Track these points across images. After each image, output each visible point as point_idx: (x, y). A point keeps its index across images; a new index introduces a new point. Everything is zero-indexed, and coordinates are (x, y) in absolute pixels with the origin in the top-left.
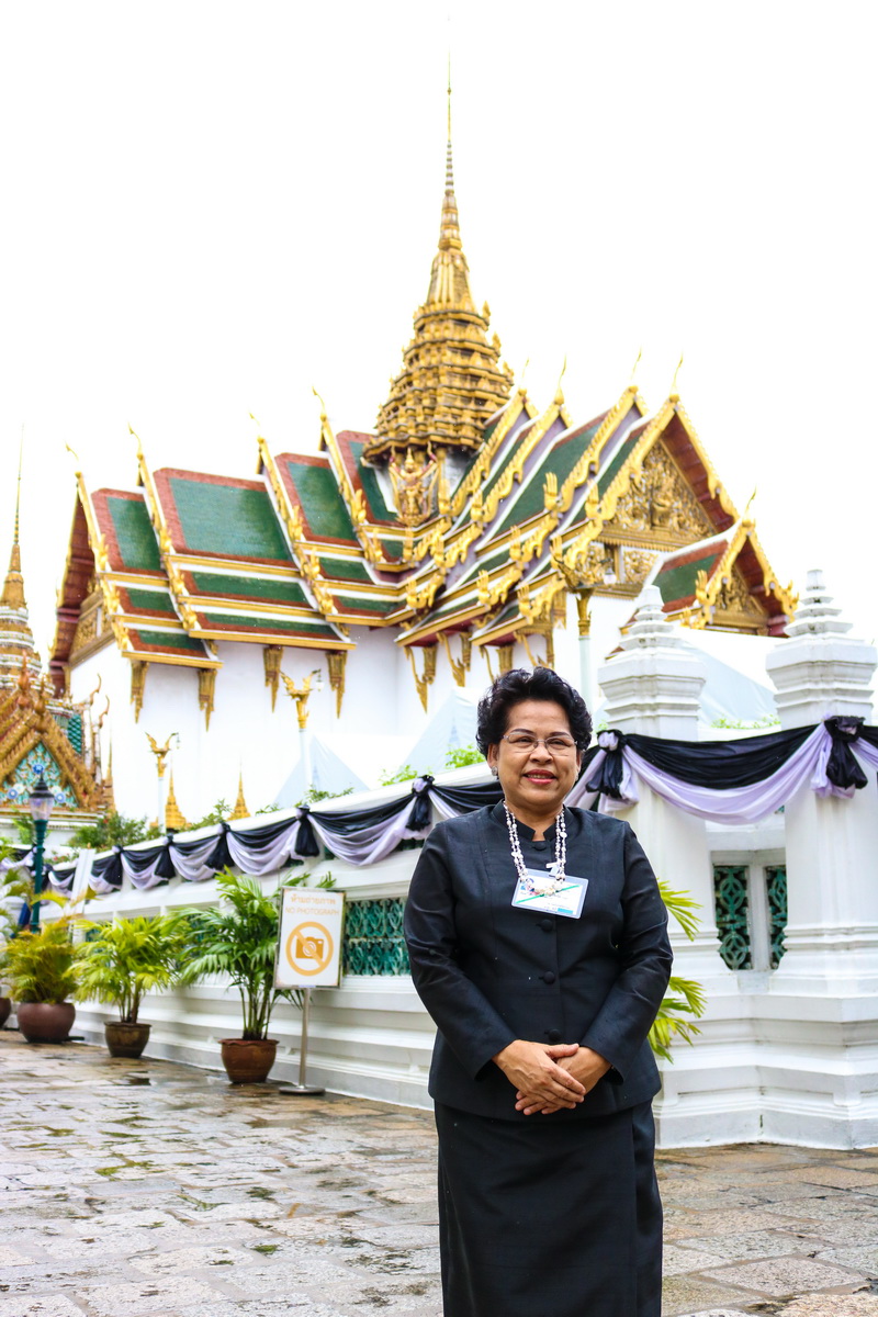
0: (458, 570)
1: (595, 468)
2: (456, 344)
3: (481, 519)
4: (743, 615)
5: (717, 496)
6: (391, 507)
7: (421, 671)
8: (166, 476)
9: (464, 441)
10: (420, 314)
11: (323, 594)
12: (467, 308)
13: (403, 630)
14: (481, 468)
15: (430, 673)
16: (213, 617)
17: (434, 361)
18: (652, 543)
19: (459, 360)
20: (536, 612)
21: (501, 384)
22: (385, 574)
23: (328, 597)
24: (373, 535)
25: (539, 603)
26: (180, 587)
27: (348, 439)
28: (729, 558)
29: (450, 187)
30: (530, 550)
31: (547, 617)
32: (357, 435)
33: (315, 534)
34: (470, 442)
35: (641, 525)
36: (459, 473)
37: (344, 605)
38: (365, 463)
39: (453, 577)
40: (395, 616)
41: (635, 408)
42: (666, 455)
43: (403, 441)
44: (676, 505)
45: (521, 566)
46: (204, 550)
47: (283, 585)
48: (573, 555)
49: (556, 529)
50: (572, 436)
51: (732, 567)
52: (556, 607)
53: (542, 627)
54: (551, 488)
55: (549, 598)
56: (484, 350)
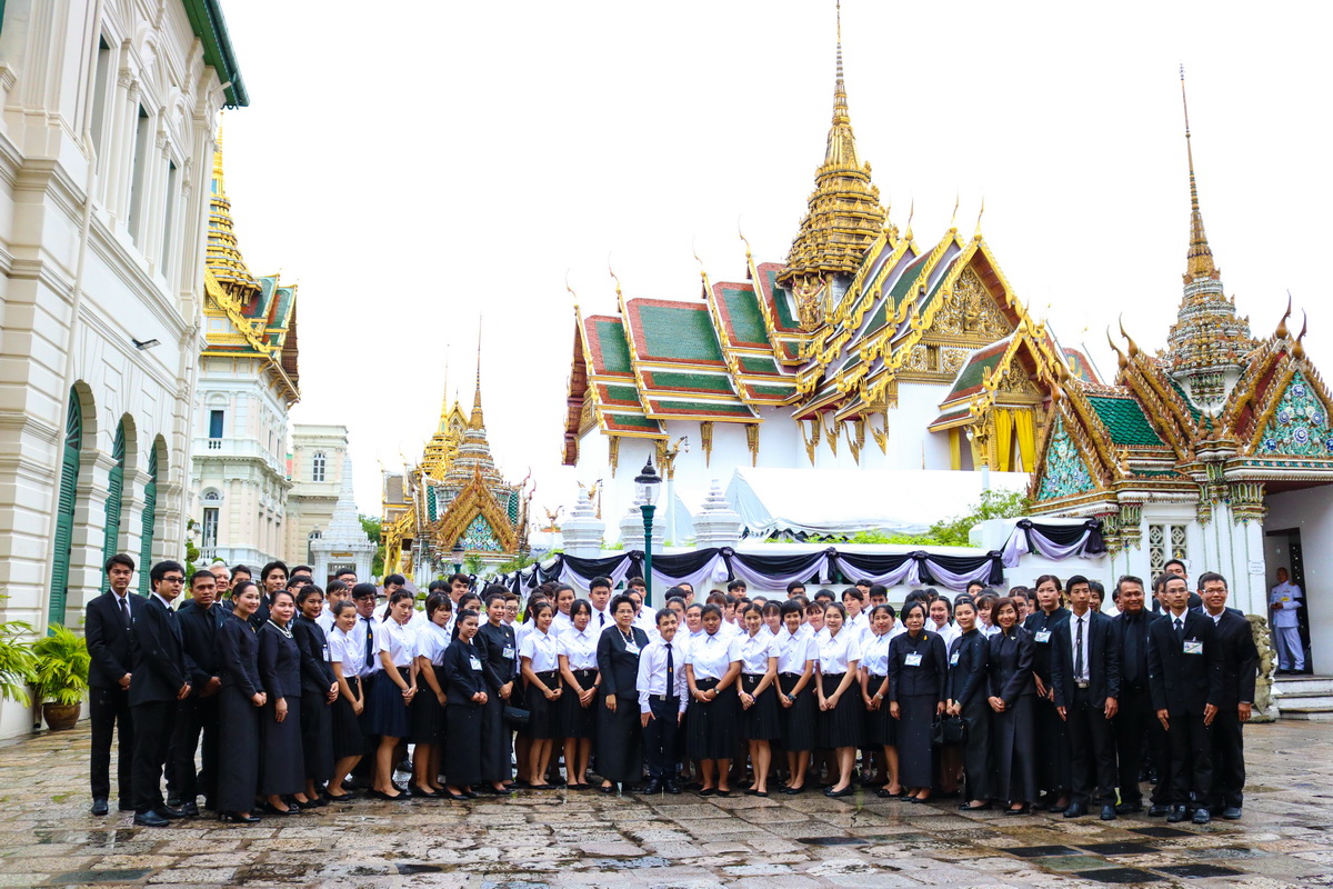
0: (834, 365)
1: (924, 290)
2: (844, 195)
3: (851, 327)
4: (1023, 395)
5: (1013, 306)
6: (795, 318)
7: (809, 436)
8: (637, 305)
9: (844, 268)
10: (819, 173)
11: (741, 382)
12: (852, 167)
13: (796, 408)
14: (855, 288)
15: (816, 437)
16: (664, 403)
17: (827, 209)
18: (963, 343)
19: (845, 207)
20: (873, 397)
21: (877, 222)
22: (787, 368)
23: (743, 386)
24: (778, 339)
25: (875, 391)
26: (642, 384)
27: (765, 269)
28: (1010, 354)
29: (840, 78)
30: (875, 352)
31: (884, 400)
32: (773, 266)
33: (740, 340)
34: (850, 269)
35: (957, 330)
36: (842, 291)
37: (756, 392)
38: (778, 286)
39: (830, 369)
40: (792, 399)
41: (954, 242)
42: (975, 277)
43: (802, 270)
44: (983, 314)
45: (868, 364)
46: (661, 356)
47: (716, 377)
48: (899, 357)
49: (894, 335)
50: (915, 264)
51: (1012, 362)
52: (890, 394)
53: (880, 409)
54: (891, 307)
55: (882, 388)
56: (865, 197)
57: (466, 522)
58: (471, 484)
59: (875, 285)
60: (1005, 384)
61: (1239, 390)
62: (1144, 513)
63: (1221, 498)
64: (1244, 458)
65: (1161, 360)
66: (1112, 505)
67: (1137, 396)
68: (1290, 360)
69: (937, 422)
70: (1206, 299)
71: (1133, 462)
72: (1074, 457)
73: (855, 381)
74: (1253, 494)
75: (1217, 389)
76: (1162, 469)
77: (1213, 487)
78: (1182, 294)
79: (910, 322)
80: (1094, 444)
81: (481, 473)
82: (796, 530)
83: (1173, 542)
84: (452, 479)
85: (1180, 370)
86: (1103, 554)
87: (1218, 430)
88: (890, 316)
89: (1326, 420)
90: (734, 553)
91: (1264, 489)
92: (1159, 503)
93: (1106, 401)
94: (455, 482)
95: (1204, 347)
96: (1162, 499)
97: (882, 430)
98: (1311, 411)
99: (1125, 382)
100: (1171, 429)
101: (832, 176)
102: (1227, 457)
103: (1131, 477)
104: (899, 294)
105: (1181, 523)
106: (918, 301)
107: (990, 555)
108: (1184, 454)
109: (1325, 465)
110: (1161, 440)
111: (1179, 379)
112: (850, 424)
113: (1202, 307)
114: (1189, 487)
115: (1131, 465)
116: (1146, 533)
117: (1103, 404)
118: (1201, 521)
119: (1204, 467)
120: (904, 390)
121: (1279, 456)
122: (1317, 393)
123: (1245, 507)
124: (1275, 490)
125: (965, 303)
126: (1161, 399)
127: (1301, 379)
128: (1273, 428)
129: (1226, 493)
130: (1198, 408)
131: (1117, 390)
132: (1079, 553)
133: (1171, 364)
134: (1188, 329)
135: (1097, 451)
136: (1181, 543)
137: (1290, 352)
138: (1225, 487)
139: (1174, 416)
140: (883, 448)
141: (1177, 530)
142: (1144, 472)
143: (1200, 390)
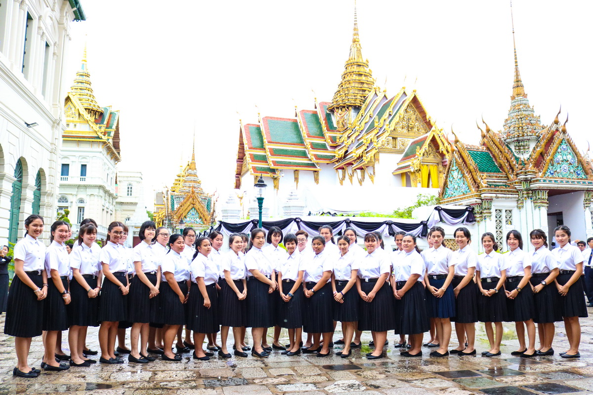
0: (352, 146)
1: (391, 113)
2: (357, 73)
3: (359, 129)
4: (433, 159)
5: (429, 121)
6: (335, 125)
7: (341, 176)
8: (266, 119)
9: (357, 104)
10: (346, 63)
11: (311, 153)
12: (361, 61)
13: (335, 164)
14: (361, 113)
15: (344, 177)
16: (278, 162)
17: (349, 79)
18: (408, 137)
19: (357, 78)
20: (369, 159)
21: (371, 84)
22: (331, 147)
23: (312, 155)
24: (328, 134)
25: (369, 157)
26: (268, 153)
27: (322, 104)
28: (428, 141)
29: (356, 22)
30: (370, 140)
31: (373, 161)
32: (326, 103)
33: (311, 135)
34: (359, 105)
35: (405, 131)
36: (356, 114)
37: (318, 157)
38: (328, 112)
39: (350, 147)
40: (334, 160)
41: (404, 93)
43: (338, 105)
44: (416, 124)
45: (367, 145)
46: (277, 141)
47: (301, 151)
48: (380, 142)
49: (378, 133)
50: (387, 102)
51: (429, 144)
52: (376, 158)
53: (371, 164)
54: (377, 120)
55: (373, 155)
56: (366, 74)
57: (187, 211)
58: (190, 195)
59: (370, 111)
60: (426, 154)
61: (537, 148)
62: (493, 204)
63: (528, 197)
64: (539, 179)
65: (500, 134)
66: (479, 200)
67: (490, 150)
68: (560, 133)
69: (396, 170)
70: (521, 107)
71: (488, 180)
72: (461, 178)
73: (361, 152)
74: (543, 195)
75: (527, 147)
76: (501, 184)
77: (525, 192)
78: (510, 105)
79: (385, 127)
80: (470, 172)
81: (194, 190)
82: (332, 213)
83: (506, 218)
84: (182, 192)
85: (509, 138)
86: (474, 222)
87: (526, 166)
88: (376, 125)
89: (576, 162)
90: (301, 220)
91: (548, 193)
92: (500, 199)
93: (475, 152)
94: (183, 193)
95: (521, 128)
96: (502, 197)
97: (372, 173)
98: (569, 157)
99: (484, 144)
100: (506, 165)
101: (352, 64)
102: (531, 178)
103: (487, 187)
104: (380, 115)
105: (510, 209)
106: (388, 118)
107: (422, 223)
108: (511, 177)
109: (576, 182)
110: (501, 170)
111: (509, 143)
112: (359, 171)
113: (519, 110)
114: (514, 192)
115: (487, 182)
116: (494, 213)
117: (474, 154)
118: (519, 208)
119: (521, 183)
120: (382, 156)
121: (555, 178)
122: (572, 149)
123: (540, 201)
124: (553, 193)
125: (409, 119)
126: (501, 152)
127: (565, 143)
128: (553, 165)
129: (530, 195)
130: (518, 156)
131: (480, 148)
132: (463, 222)
133: (505, 136)
134: (513, 120)
135: (471, 175)
136: (510, 218)
137: (560, 130)
138: (530, 192)
139: (507, 159)
140: (372, 181)
141: (508, 212)
142: (493, 185)
143: (519, 148)
